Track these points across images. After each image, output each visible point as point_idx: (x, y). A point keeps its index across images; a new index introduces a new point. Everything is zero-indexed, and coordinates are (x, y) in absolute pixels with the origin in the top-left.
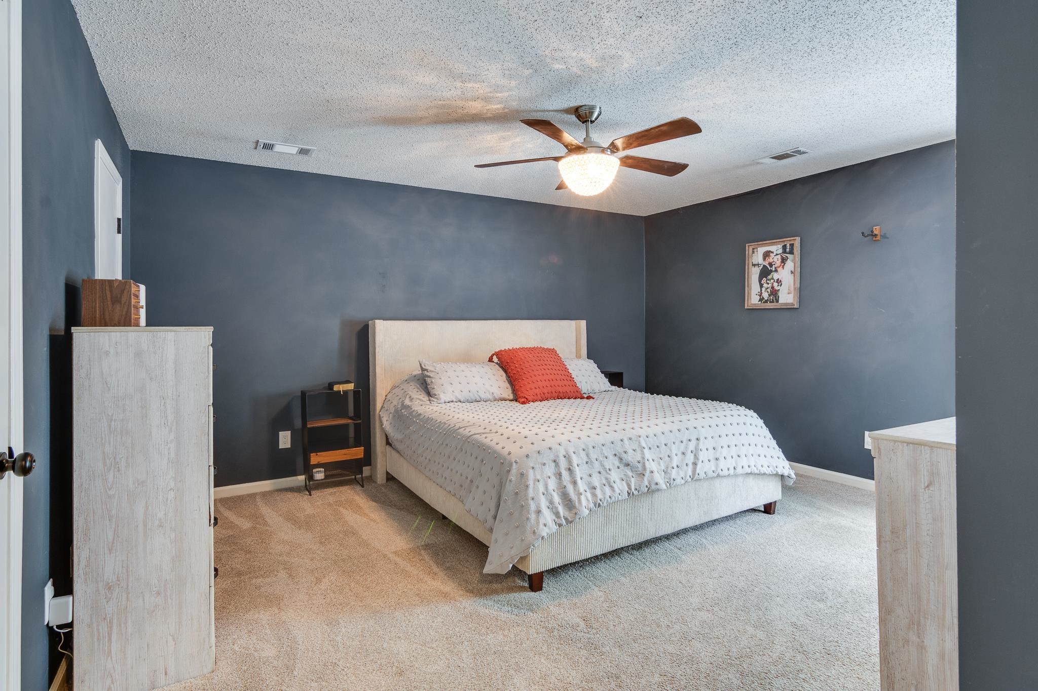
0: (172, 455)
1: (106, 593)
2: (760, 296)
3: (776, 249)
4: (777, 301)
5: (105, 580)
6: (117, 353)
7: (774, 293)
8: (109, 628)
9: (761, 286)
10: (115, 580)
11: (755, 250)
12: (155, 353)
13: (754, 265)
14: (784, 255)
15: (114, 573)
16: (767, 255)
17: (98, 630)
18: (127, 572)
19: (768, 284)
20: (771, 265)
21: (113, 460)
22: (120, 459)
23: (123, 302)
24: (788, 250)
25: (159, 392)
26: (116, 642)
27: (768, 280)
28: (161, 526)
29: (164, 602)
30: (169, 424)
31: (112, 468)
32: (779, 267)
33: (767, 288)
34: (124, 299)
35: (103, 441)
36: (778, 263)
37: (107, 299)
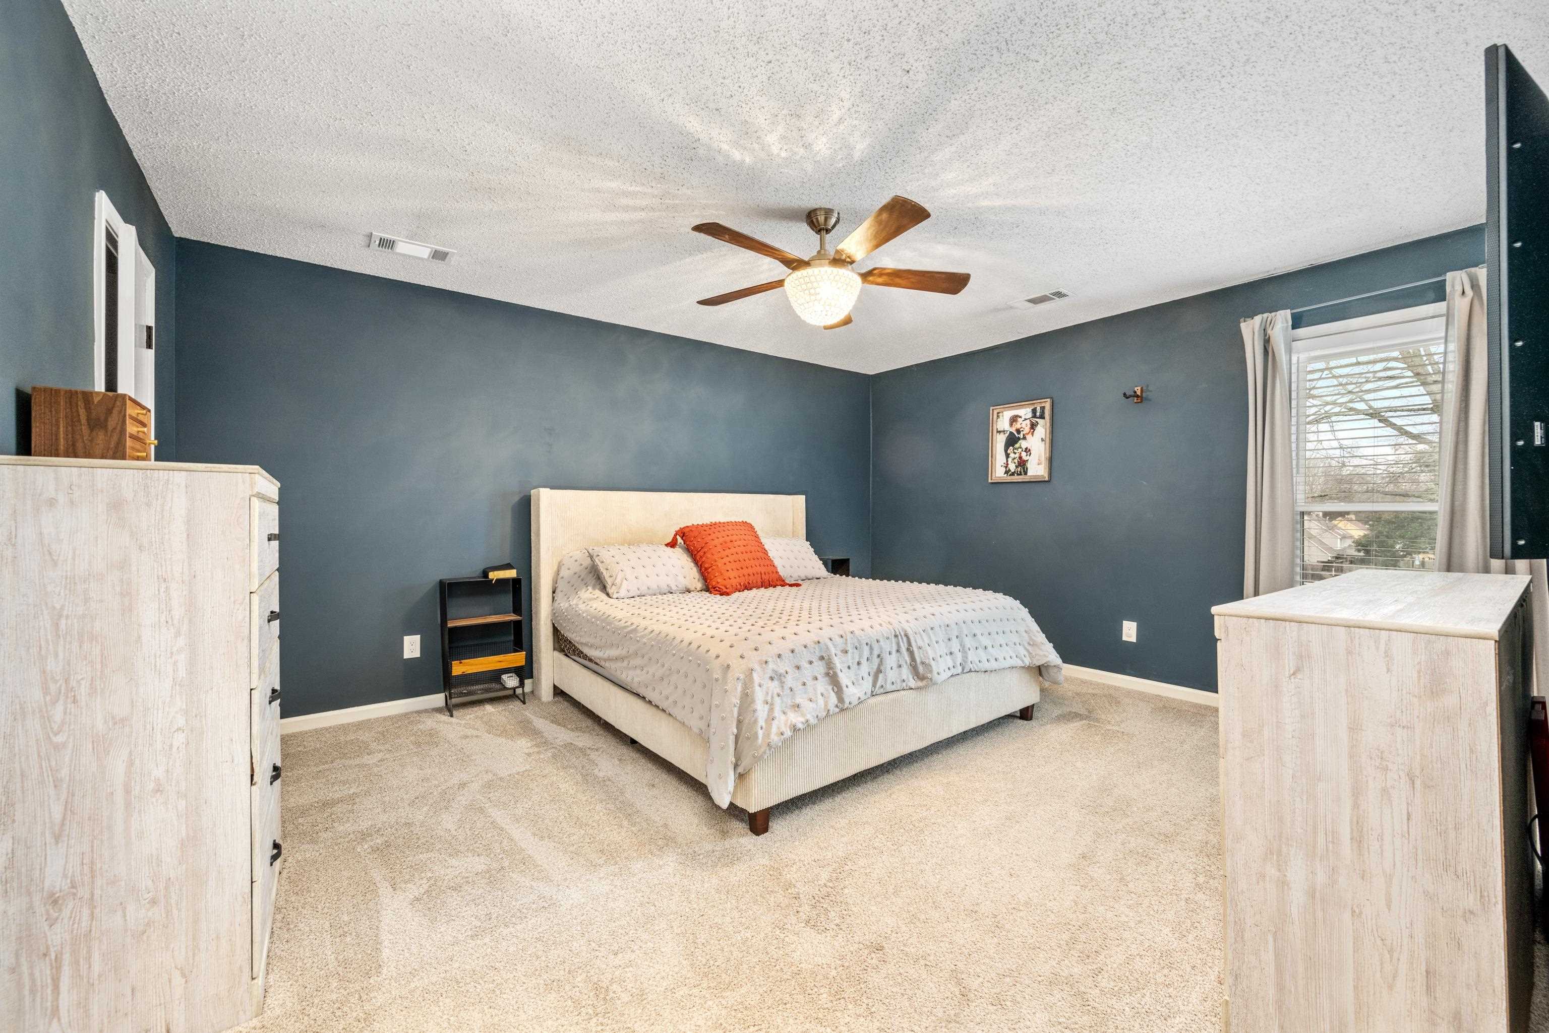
0: (182, 673)
1: (47, 912)
2: (1006, 467)
3: (1025, 412)
4: (1026, 473)
5: (46, 889)
6: (72, 502)
7: (1022, 464)
8: (54, 970)
9: (1007, 456)
10: (66, 887)
11: (1001, 414)
12: (148, 505)
13: (999, 432)
14: (1034, 420)
15: (65, 876)
16: (1014, 420)
17: (32, 975)
18: (92, 871)
19: (1015, 453)
20: (1018, 431)
21: (64, 685)
22: (78, 682)
23: (110, 428)
24: (1038, 414)
25: (156, 570)
26: (69, 992)
27: (1016, 449)
28: (158, 790)
29: (164, 916)
30: (175, 622)
31: (62, 698)
32: (1028, 434)
33: (1014, 459)
34: (111, 423)
35: (43, 652)
36: (1027, 429)
37: (79, 421)
